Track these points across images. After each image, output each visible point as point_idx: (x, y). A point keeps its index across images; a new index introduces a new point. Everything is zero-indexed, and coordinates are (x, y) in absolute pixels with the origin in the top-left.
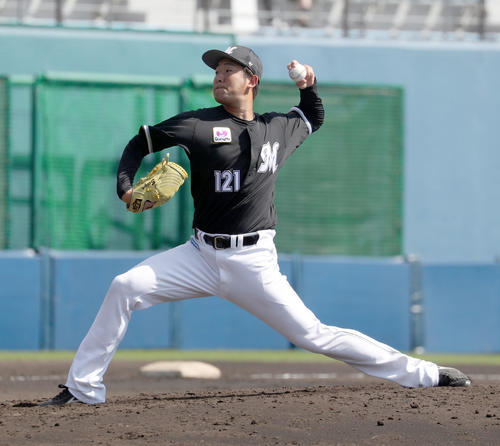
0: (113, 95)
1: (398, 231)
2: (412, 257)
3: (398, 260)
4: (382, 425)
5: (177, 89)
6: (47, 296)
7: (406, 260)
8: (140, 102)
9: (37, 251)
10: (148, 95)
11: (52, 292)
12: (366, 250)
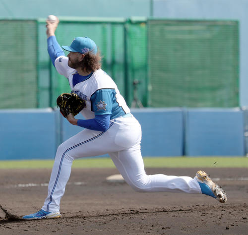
0: (91, 27)
1: (237, 94)
2: (244, 108)
3: (237, 110)
4: (228, 229)
5: (123, 24)
6: (59, 132)
7: (241, 109)
8: (104, 31)
9: (53, 109)
10: (108, 27)
11: (61, 129)
12: (220, 104)
